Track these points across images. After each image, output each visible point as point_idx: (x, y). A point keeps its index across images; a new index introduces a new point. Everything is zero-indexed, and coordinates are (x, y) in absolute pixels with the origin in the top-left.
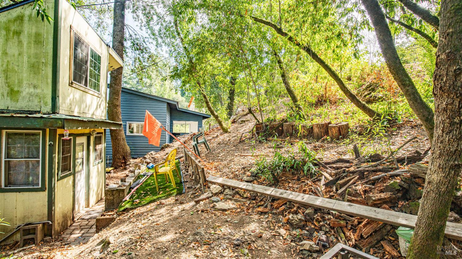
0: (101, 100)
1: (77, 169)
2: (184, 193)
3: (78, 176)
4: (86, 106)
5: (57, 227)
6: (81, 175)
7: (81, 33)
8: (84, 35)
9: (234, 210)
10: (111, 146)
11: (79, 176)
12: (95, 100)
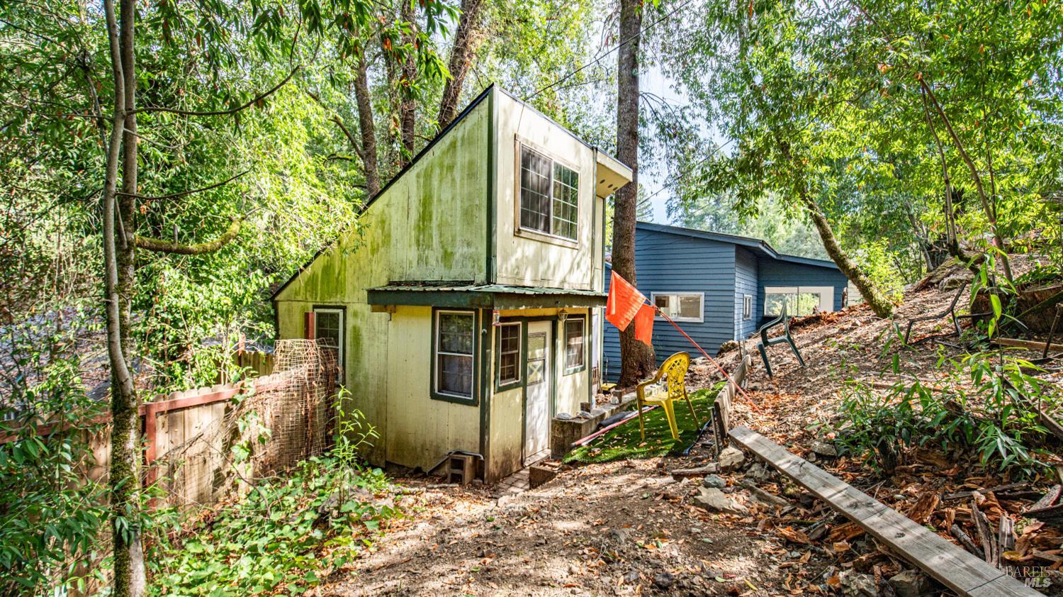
0: (581, 253)
1: (530, 379)
2: (686, 455)
3: (533, 392)
4: (549, 267)
5: (492, 467)
6: (539, 388)
7: (535, 142)
8: (541, 144)
9: (735, 516)
10: (618, 340)
11: (536, 390)
12: (568, 255)
